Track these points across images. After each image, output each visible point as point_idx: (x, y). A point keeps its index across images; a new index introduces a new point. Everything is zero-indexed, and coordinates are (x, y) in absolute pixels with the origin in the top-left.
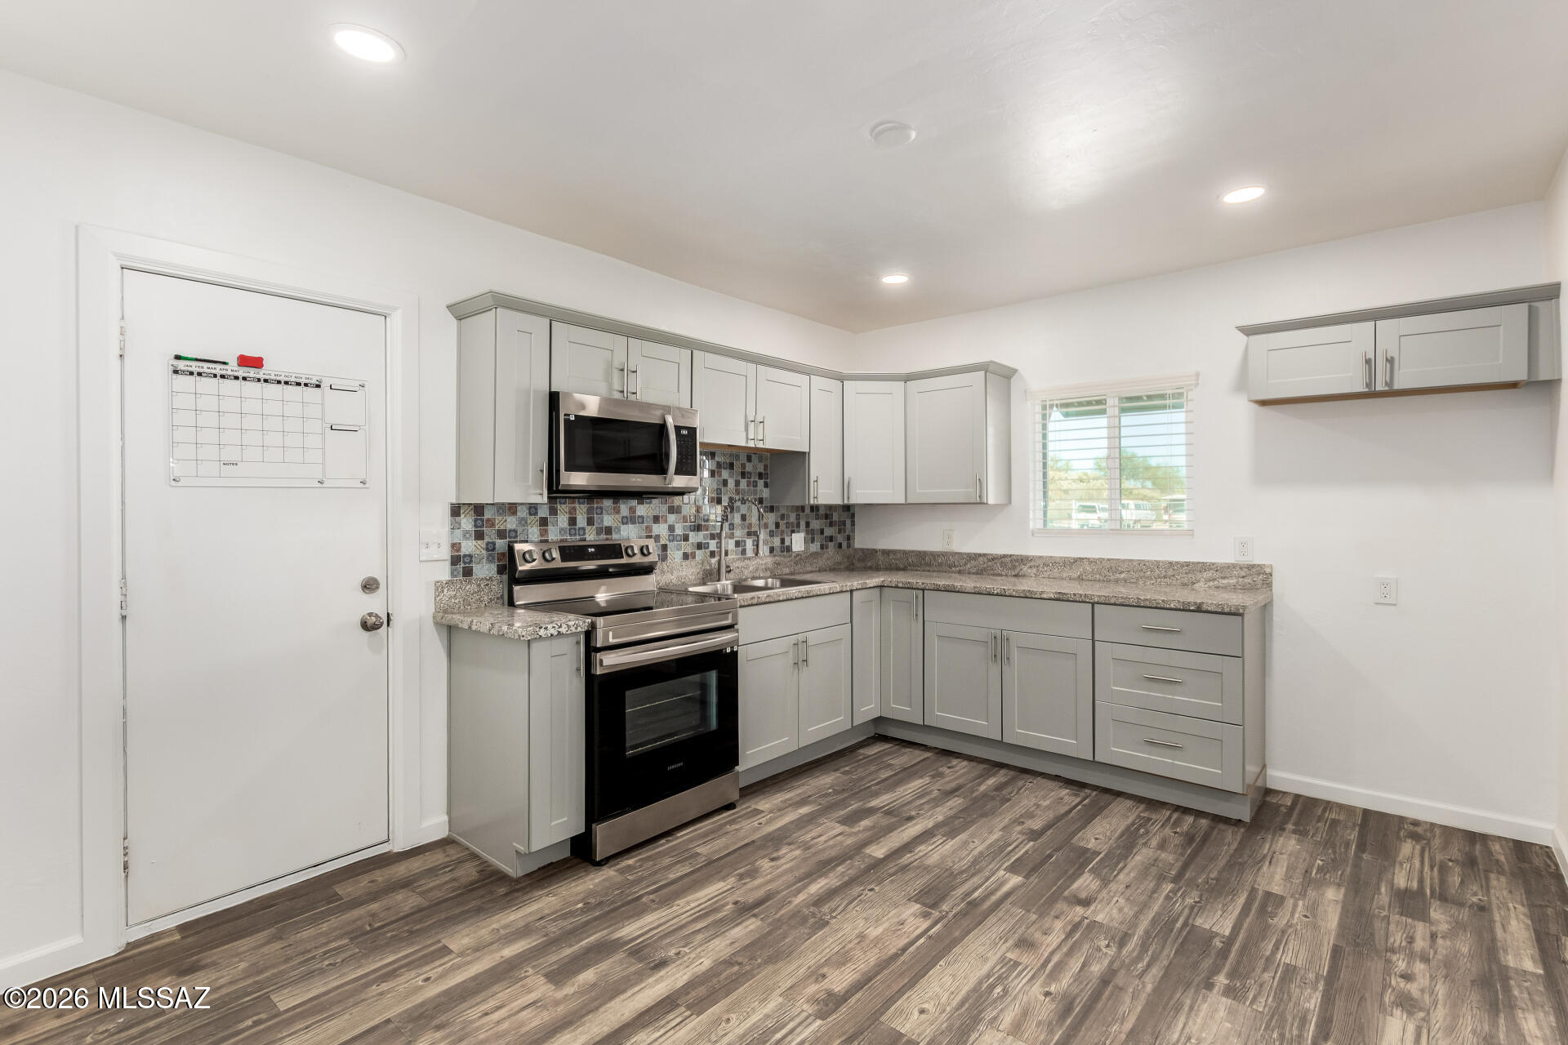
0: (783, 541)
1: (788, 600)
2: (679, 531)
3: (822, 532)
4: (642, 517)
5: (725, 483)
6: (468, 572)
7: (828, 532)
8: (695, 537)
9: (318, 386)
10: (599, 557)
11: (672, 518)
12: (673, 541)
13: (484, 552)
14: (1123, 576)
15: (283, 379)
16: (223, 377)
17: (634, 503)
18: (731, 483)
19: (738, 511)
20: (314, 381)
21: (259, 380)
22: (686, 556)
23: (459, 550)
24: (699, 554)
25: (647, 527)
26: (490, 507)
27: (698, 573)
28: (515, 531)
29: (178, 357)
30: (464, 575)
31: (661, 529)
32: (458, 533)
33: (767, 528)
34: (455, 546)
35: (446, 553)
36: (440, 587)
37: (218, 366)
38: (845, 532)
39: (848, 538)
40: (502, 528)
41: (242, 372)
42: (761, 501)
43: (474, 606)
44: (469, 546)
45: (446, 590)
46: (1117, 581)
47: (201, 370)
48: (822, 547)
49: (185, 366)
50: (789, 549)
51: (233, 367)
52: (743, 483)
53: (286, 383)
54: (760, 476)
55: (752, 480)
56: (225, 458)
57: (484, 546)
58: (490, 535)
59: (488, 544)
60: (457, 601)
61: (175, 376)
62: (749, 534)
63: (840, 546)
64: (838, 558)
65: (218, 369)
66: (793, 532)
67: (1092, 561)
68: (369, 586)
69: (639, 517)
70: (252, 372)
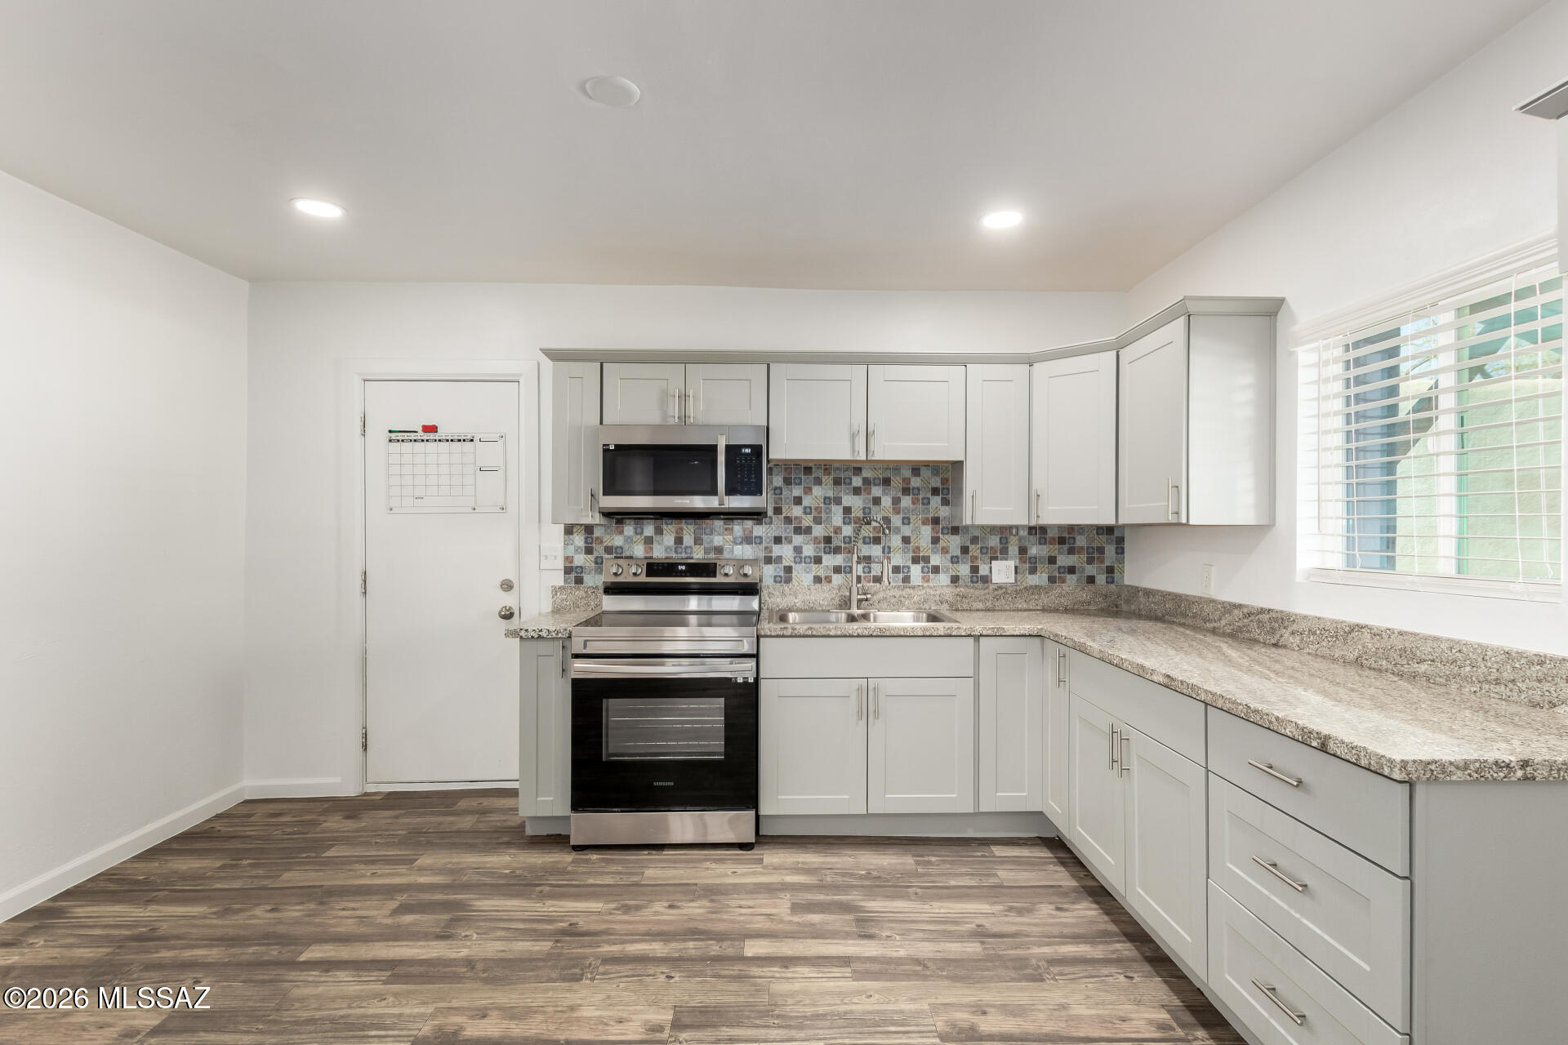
0: (975, 569)
1: (845, 636)
2: (809, 551)
3: (1052, 560)
4: (761, 538)
5: (877, 501)
6: (579, 581)
7: (1064, 560)
8: (830, 560)
9: (472, 440)
10: (688, 574)
11: (798, 540)
12: (800, 562)
13: (593, 564)
14: (1423, 668)
15: (450, 438)
16: (415, 441)
17: (749, 523)
18: (887, 501)
19: (898, 531)
20: (469, 437)
21: (436, 441)
22: (818, 580)
23: (572, 562)
24: (837, 579)
25: (766, 548)
26: (599, 528)
27: (832, 599)
28: (621, 548)
29: (390, 431)
30: (576, 583)
31: (785, 551)
32: (571, 548)
33: (947, 552)
34: (568, 559)
35: (560, 564)
36: (556, 590)
37: (413, 434)
38: (1102, 562)
39: (1110, 570)
40: (610, 544)
41: (426, 436)
42: (936, 521)
43: (582, 609)
44: (580, 559)
45: (558, 594)
46: (1414, 676)
47: (403, 438)
48: (1052, 580)
49: (397, 436)
50: (986, 580)
51: (421, 435)
52: (906, 501)
53: (452, 440)
54: (935, 491)
55: (921, 497)
56: (417, 495)
57: (593, 559)
58: (599, 550)
59: (597, 558)
60: (568, 603)
61: (390, 443)
62: (915, 560)
63: (1091, 580)
64: (1084, 595)
65: (412, 436)
66: (996, 558)
67: (1376, 634)
68: (507, 586)
69: (756, 537)
70: (431, 436)
